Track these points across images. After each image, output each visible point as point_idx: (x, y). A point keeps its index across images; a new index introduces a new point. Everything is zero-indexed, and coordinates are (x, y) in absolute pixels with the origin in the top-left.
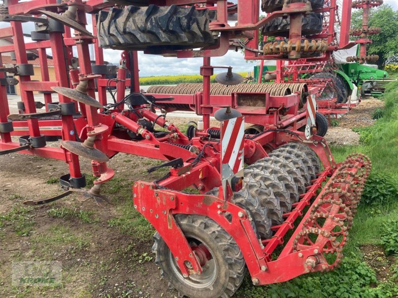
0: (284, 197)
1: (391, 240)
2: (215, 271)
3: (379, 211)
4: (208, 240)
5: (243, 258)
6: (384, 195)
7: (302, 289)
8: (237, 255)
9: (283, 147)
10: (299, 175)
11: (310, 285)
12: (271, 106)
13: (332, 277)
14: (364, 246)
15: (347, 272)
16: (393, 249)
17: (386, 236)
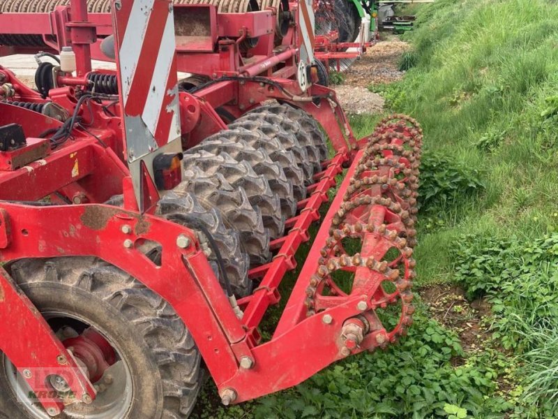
0: (270, 207)
1: (474, 271)
2: (128, 389)
3: (441, 222)
4: (104, 317)
5: (195, 347)
6: (447, 191)
7: (328, 394)
8: (180, 341)
9: (255, 112)
10: (293, 163)
11: (342, 382)
12: (221, 35)
13: (381, 358)
14: (427, 289)
15: (408, 344)
16: (482, 287)
17: (465, 263)
